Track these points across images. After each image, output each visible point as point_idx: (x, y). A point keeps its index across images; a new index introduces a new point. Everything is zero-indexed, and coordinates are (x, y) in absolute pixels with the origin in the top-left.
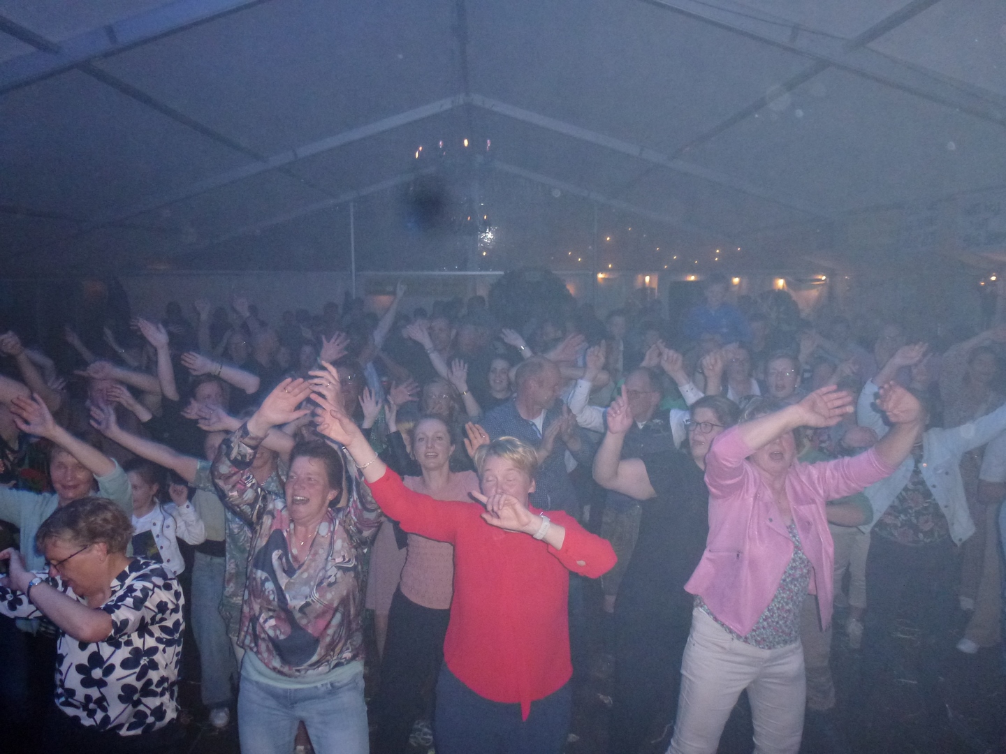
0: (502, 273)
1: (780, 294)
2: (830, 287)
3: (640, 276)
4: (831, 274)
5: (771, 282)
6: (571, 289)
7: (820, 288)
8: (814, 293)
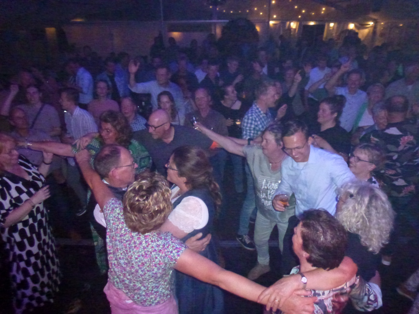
0: (227, 21)
1: (351, 31)
2: (375, 27)
3: (288, 23)
4: (375, 21)
5: (347, 25)
6: (258, 29)
7: (370, 28)
8: (366, 31)
